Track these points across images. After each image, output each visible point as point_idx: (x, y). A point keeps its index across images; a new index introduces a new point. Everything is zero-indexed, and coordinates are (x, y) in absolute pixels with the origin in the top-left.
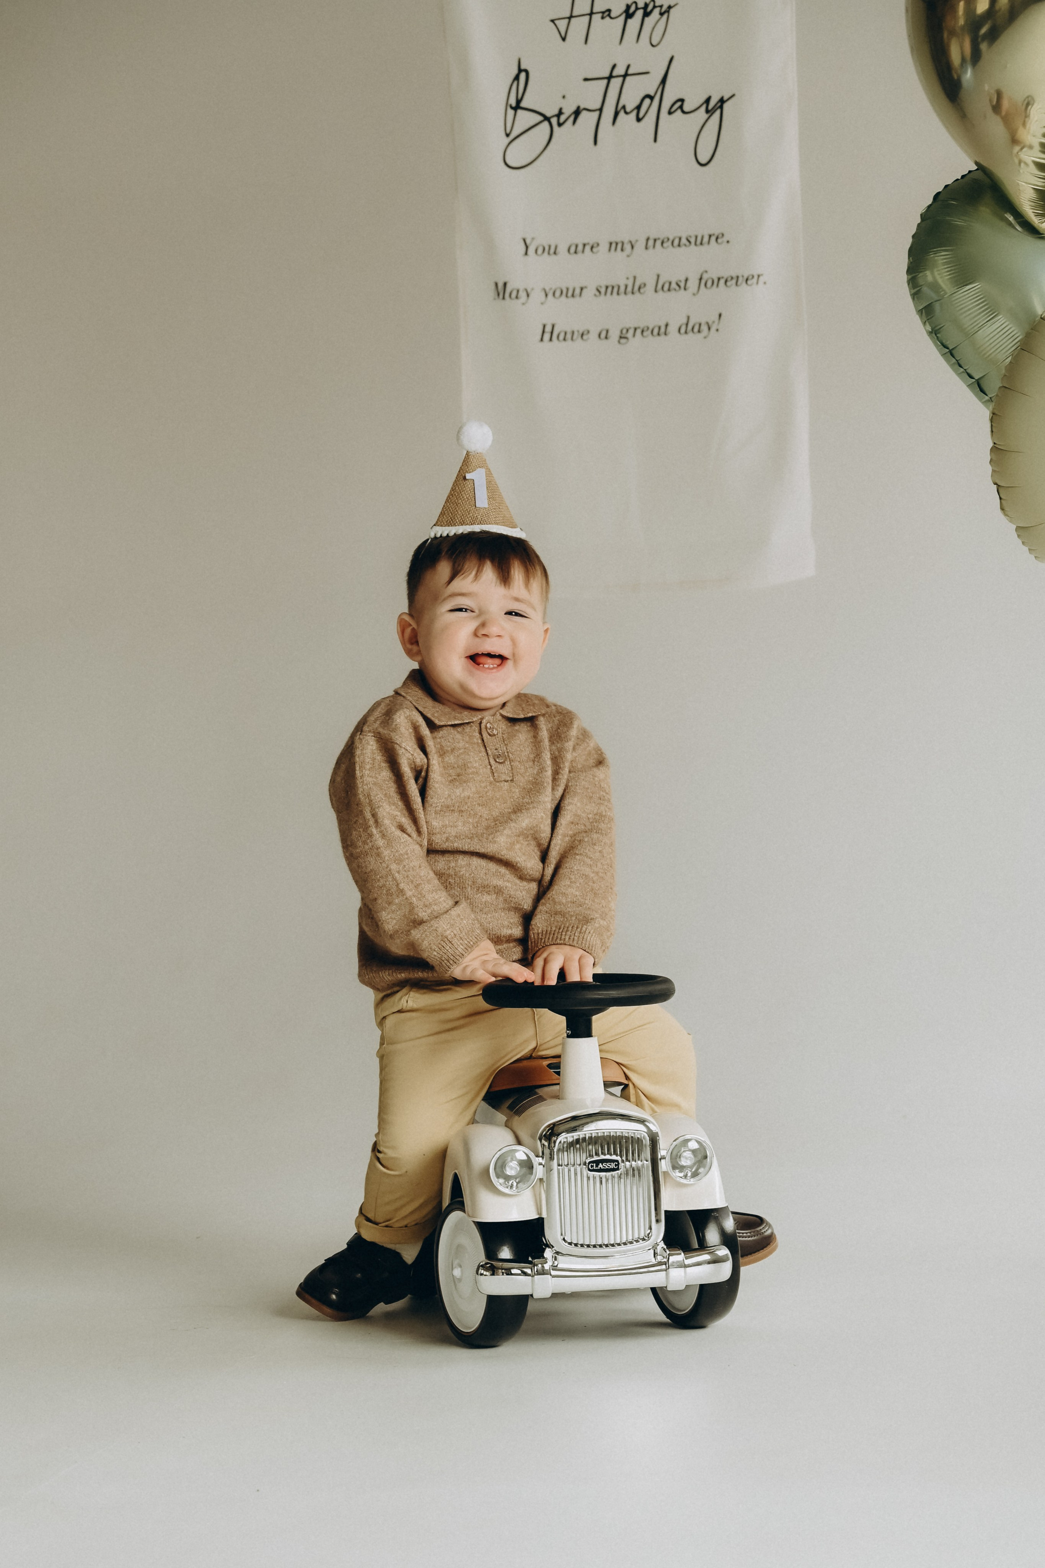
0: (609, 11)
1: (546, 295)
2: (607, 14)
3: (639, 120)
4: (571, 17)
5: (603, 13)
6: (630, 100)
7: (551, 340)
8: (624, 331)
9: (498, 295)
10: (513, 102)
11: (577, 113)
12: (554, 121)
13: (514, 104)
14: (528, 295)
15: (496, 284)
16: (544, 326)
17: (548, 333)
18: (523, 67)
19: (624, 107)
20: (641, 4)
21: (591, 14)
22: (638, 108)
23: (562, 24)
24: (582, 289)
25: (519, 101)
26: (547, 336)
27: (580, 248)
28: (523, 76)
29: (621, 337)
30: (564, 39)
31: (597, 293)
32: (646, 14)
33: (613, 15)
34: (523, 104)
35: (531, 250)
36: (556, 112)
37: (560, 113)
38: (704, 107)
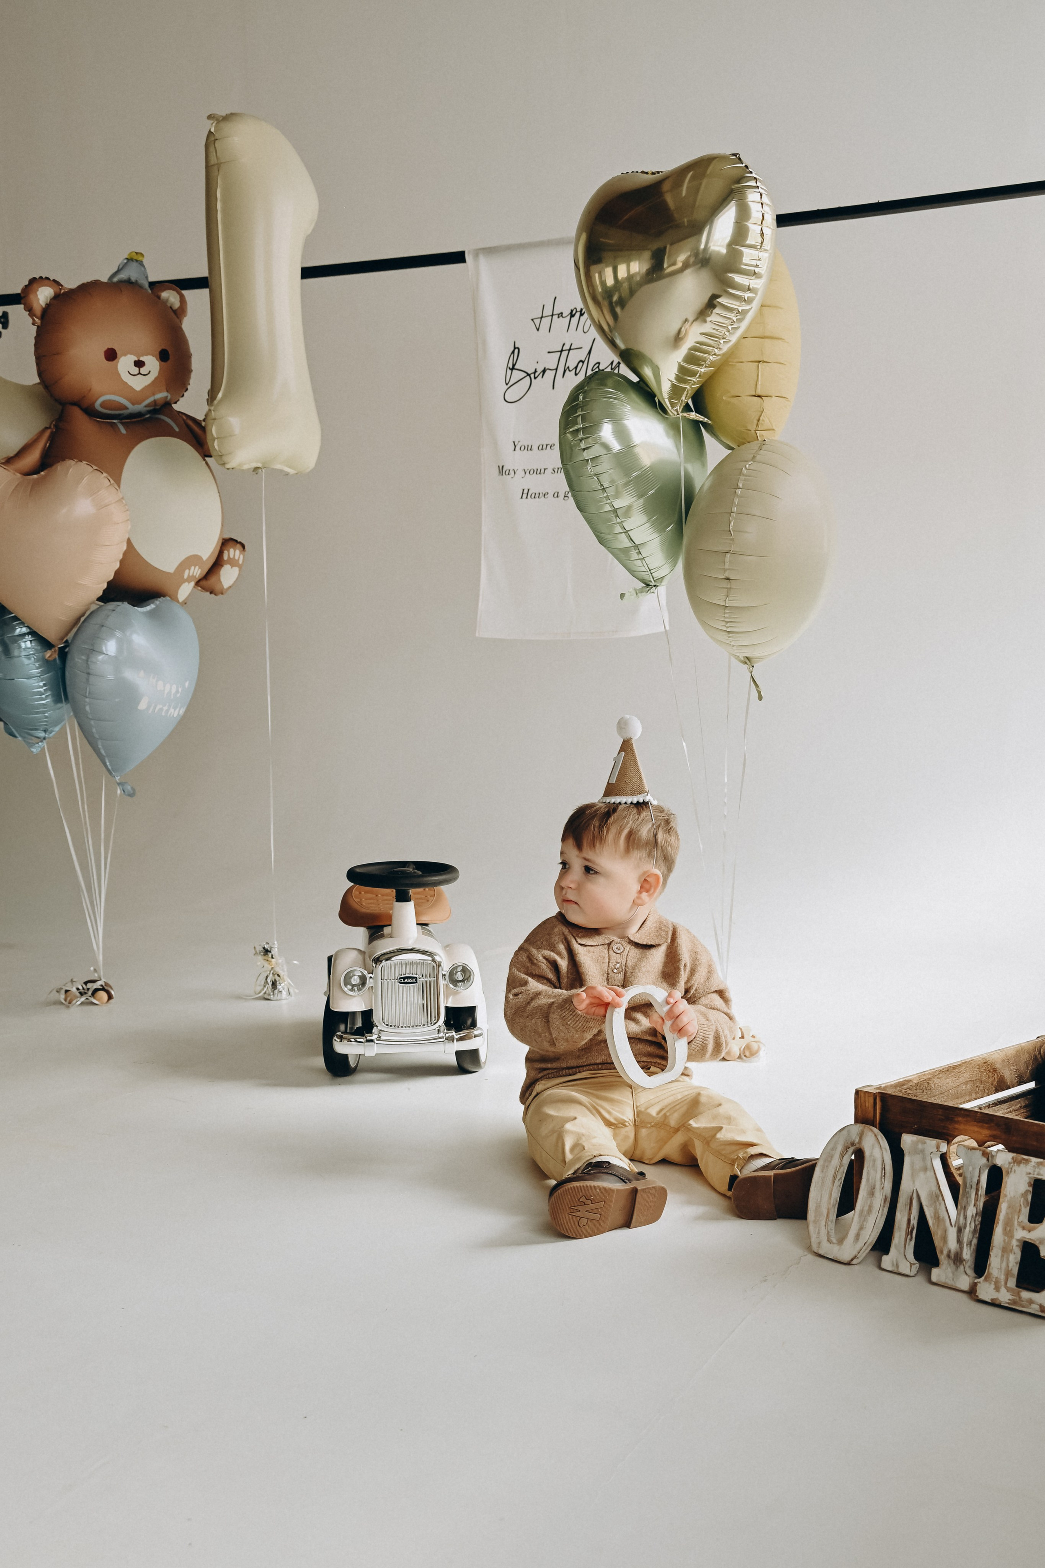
0: (562, 313)
1: (525, 473)
2: (561, 315)
3: (576, 374)
4: (542, 317)
5: (559, 314)
6: (572, 364)
7: (527, 498)
8: (567, 493)
9: (500, 473)
10: (511, 366)
11: (544, 371)
12: (532, 376)
13: (511, 367)
14: (515, 473)
15: (499, 467)
16: (523, 490)
17: (526, 494)
18: (516, 346)
19: (568, 368)
20: (579, 309)
21: (552, 315)
22: (576, 368)
23: (537, 322)
24: (545, 469)
25: (514, 365)
26: (525, 496)
27: (545, 447)
28: (516, 351)
29: (565, 497)
30: (538, 330)
31: (553, 472)
32: (582, 315)
33: (564, 315)
34: (516, 367)
35: (518, 448)
36: (534, 371)
37: (536, 371)
38: (610, 366)
